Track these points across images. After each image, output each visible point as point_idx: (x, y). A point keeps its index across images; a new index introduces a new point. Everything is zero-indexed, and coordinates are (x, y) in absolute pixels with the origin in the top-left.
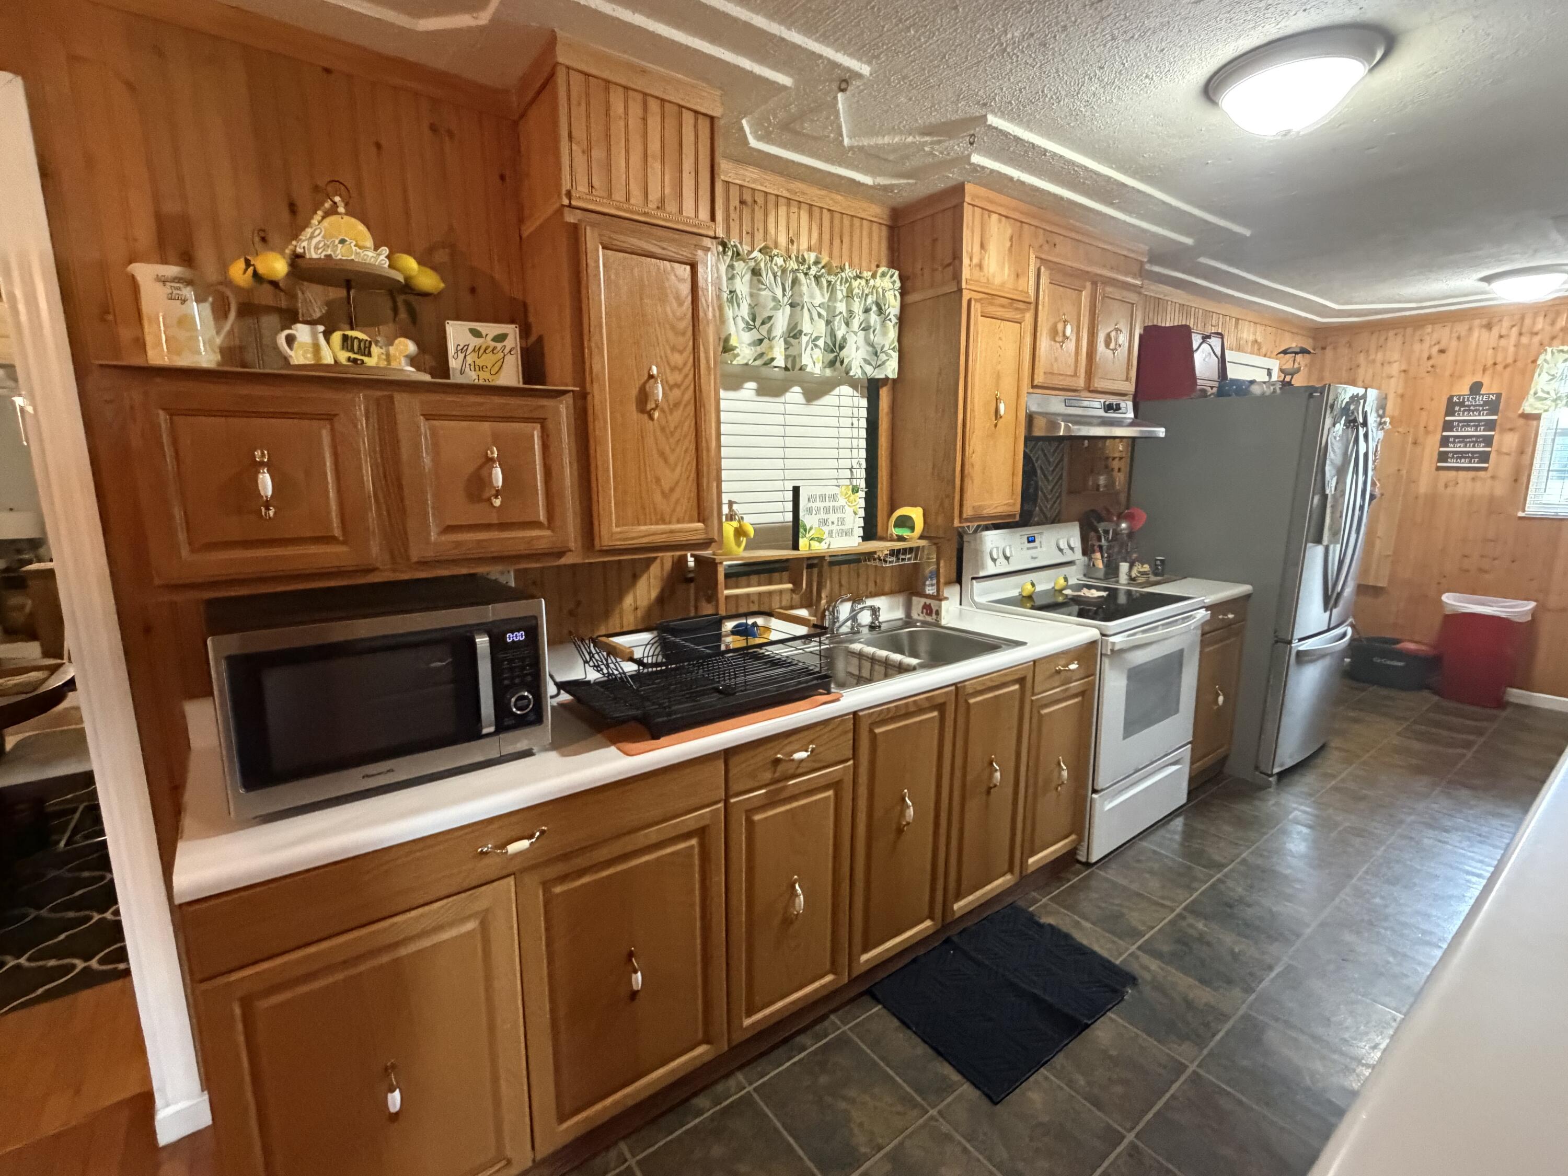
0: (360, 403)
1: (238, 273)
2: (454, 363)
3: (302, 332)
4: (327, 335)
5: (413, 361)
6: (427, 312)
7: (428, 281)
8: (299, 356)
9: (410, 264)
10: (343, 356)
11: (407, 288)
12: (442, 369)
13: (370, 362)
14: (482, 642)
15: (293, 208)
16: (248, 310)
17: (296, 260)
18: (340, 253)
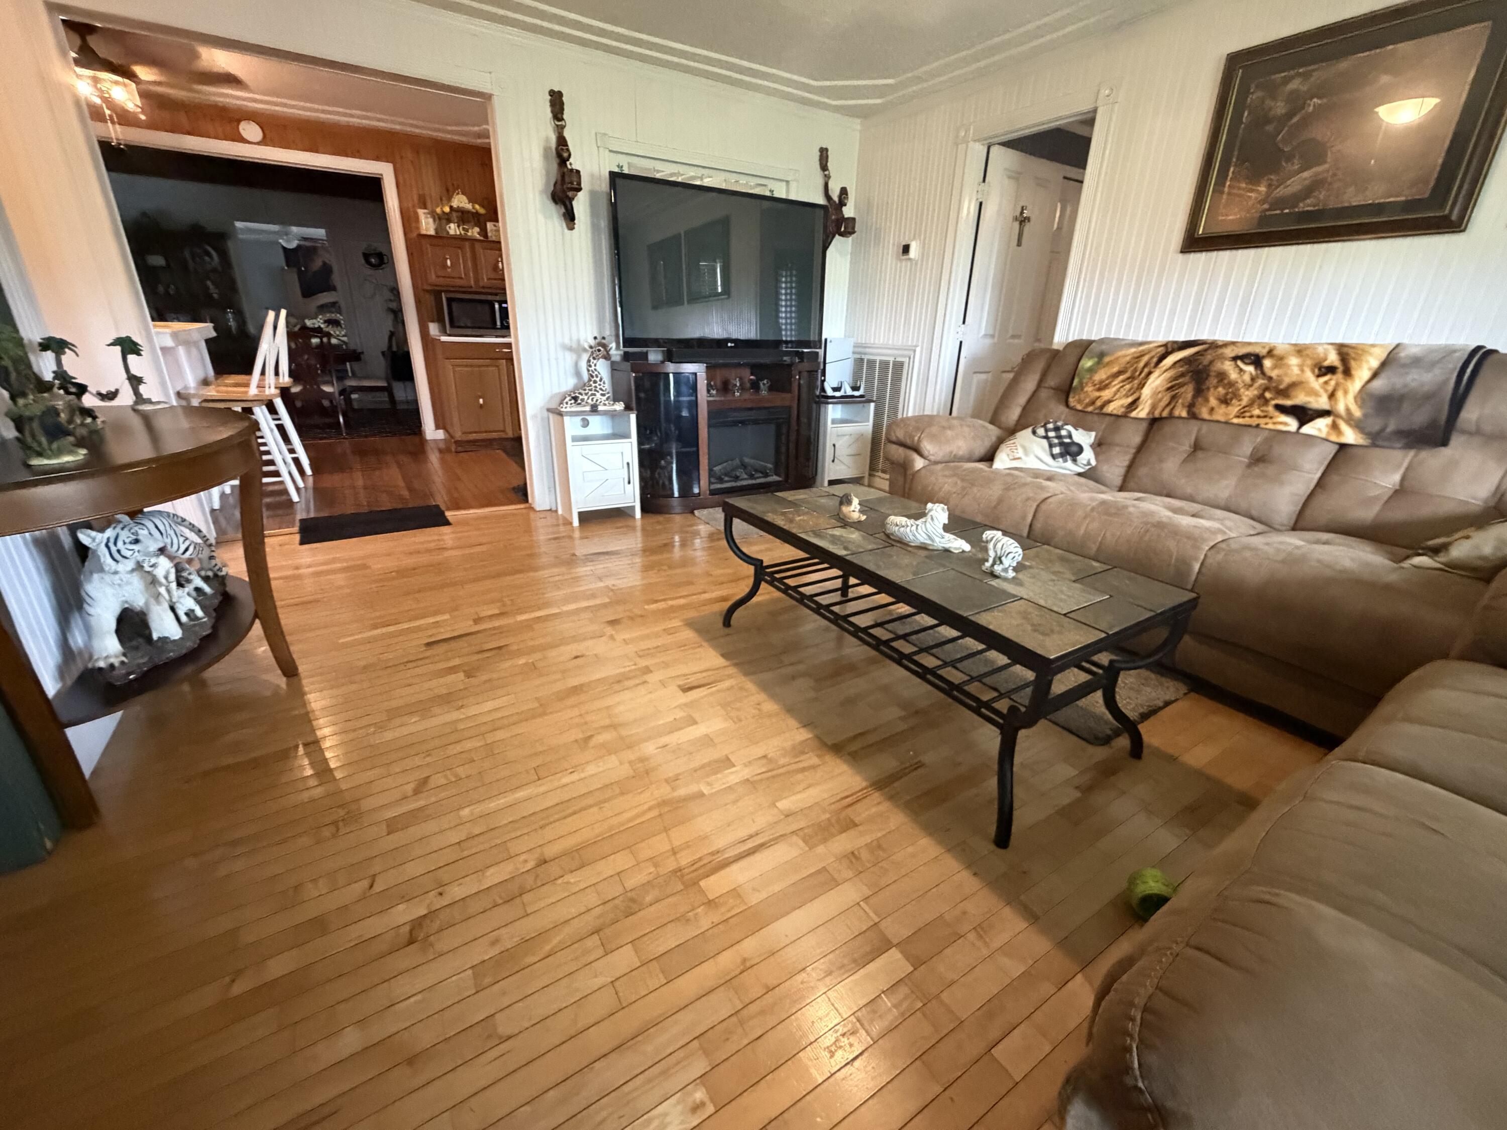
0: (467, 244)
1: (438, 210)
2: (489, 234)
3: (452, 225)
4: (458, 226)
5: (479, 234)
6: (482, 219)
7: (482, 211)
8: (452, 232)
9: (477, 207)
10: (463, 232)
11: (477, 213)
12: (486, 236)
13: (469, 234)
14: (497, 306)
15: (448, 190)
16: (440, 219)
17: (451, 207)
18: (461, 205)
